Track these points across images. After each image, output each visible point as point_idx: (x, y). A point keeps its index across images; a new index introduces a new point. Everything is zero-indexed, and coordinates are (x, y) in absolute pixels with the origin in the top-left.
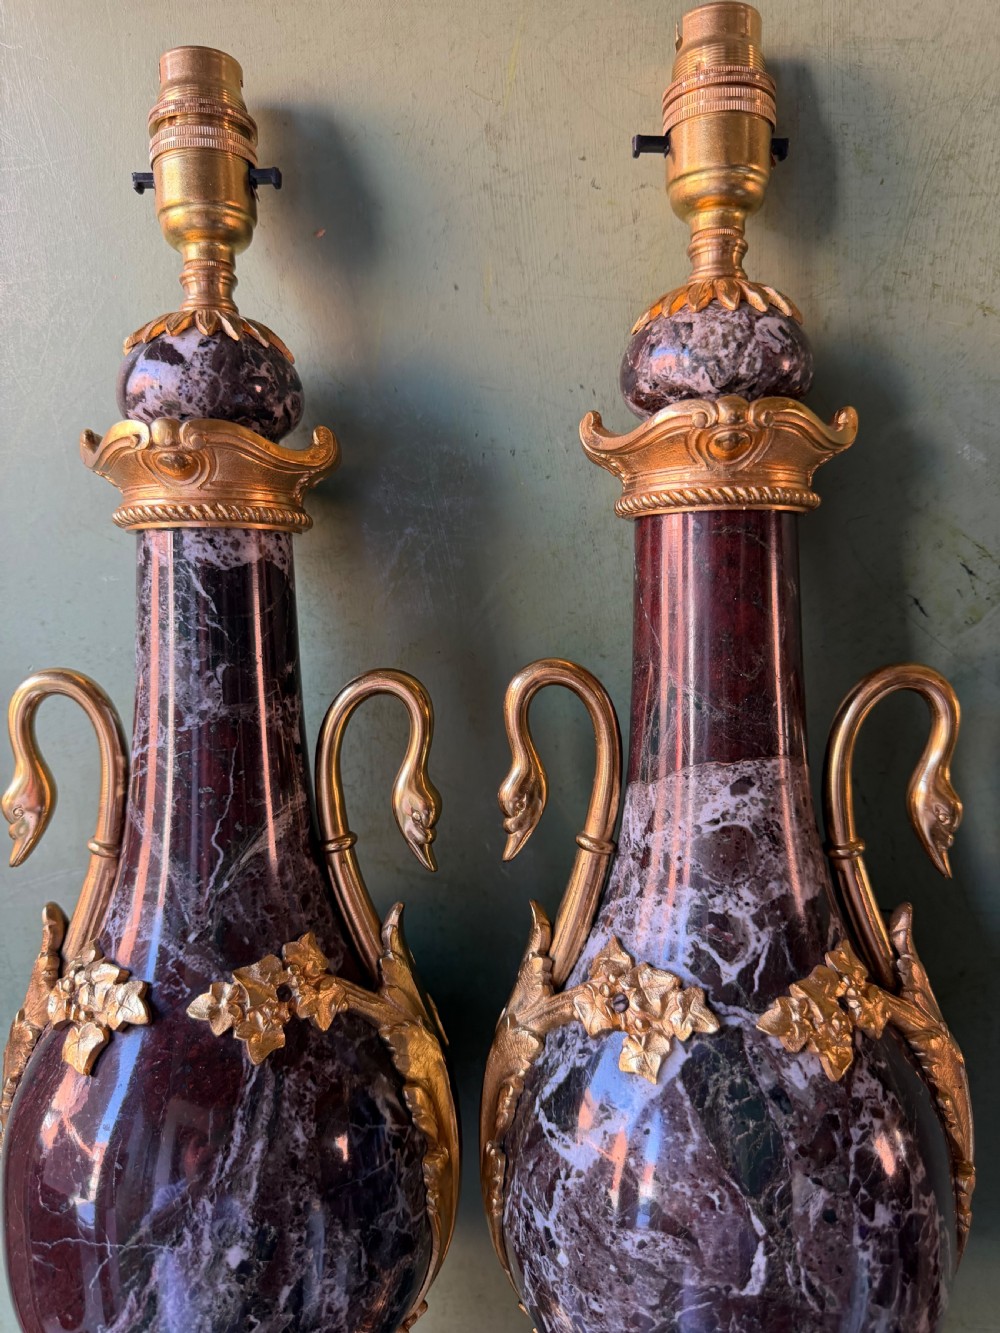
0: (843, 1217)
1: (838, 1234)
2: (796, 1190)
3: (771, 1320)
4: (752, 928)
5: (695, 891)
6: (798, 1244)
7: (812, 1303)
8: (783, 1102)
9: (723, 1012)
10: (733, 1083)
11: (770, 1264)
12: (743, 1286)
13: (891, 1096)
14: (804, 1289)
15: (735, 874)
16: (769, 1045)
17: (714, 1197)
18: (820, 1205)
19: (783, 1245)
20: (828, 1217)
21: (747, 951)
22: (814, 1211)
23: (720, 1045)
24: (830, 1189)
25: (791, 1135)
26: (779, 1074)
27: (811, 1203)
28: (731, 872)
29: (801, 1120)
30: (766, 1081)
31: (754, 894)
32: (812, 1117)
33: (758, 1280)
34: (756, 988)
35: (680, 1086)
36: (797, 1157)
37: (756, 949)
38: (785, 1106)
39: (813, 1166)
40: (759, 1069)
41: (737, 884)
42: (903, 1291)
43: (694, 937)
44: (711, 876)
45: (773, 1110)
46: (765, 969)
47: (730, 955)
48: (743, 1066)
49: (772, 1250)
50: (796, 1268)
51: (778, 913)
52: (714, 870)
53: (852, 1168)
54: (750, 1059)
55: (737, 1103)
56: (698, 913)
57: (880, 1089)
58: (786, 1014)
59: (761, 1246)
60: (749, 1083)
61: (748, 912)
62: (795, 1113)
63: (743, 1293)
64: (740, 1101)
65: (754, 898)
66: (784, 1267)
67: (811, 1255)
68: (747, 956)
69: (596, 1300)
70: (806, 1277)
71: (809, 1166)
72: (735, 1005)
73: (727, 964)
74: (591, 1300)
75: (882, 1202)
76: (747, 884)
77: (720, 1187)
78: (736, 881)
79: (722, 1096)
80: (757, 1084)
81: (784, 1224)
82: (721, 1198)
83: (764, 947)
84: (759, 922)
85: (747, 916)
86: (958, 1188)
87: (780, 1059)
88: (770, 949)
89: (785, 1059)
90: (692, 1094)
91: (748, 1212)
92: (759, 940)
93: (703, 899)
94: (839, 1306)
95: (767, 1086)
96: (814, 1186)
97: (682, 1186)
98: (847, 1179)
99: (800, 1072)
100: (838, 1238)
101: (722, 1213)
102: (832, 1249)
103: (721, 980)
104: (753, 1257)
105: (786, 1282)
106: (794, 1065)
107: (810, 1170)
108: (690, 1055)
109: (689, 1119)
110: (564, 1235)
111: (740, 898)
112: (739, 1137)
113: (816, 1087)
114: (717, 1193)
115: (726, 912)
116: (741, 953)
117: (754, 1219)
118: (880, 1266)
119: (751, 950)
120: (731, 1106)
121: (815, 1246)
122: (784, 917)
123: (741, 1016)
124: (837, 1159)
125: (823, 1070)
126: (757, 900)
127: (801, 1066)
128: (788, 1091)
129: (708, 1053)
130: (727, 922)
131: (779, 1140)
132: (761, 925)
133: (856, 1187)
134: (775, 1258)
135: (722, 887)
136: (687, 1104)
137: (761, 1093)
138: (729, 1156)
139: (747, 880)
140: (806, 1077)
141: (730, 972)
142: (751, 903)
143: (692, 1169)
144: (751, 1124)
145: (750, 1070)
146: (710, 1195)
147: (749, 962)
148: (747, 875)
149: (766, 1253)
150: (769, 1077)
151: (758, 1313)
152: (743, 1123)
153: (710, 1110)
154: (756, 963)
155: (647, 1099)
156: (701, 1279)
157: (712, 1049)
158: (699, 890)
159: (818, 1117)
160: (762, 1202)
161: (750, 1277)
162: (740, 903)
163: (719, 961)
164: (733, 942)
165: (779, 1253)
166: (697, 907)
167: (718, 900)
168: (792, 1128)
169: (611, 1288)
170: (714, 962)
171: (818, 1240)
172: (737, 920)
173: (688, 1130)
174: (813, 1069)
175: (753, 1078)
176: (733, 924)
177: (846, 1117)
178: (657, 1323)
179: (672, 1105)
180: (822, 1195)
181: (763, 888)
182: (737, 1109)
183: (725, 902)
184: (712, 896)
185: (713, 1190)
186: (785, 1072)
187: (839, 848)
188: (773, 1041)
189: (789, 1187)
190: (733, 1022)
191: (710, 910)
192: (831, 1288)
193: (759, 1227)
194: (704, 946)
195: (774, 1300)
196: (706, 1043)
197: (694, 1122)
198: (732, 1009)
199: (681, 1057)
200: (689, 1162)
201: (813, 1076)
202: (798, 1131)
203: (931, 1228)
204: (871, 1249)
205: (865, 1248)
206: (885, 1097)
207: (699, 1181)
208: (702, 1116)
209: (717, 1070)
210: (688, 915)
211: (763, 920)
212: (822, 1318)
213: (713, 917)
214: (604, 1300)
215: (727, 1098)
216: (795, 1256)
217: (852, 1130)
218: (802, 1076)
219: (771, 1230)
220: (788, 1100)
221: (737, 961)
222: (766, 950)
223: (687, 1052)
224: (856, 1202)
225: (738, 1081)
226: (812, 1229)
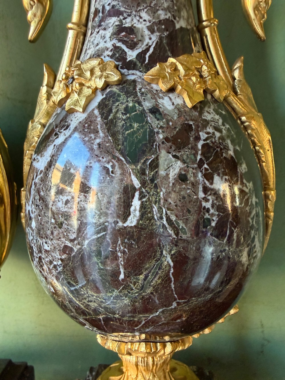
0: (192, 179)
1: (188, 189)
2: (161, 161)
3: (144, 242)
4: (147, 32)
5: (117, 18)
6: (162, 193)
7: (171, 232)
8: (157, 115)
9: (126, 74)
10: (127, 106)
11: (143, 207)
12: (125, 220)
13: (228, 126)
14: (165, 222)
15: (138, 5)
16: (152, 88)
17: (109, 166)
18: (177, 171)
19: (152, 193)
20: (182, 178)
21: (143, 44)
22: (173, 173)
23: (122, 90)
24: (184, 162)
25: (160, 131)
26: (156, 101)
27: (171, 168)
28: (136, 4)
29: (168, 124)
30: (147, 105)
31: (149, 15)
32: (175, 123)
33: (135, 216)
34: (147, 61)
35: (96, 112)
36: (163, 143)
37: (148, 43)
38: (158, 116)
39: (173, 148)
40: (144, 99)
41: (139, 10)
42: (232, 232)
43: (115, 41)
44: (125, 8)
45: (150, 118)
46: (153, 52)
47: (132, 46)
48: (134, 98)
49: (144, 197)
50: (160, 208)
51: (163, 27)
52: (127, 4)
53: (200, 152)
54: (139, 94)
55: (128, 115)
56: (117, 29)
57: (221, 121)
58: (162, 69)
59: (137, 194)
60: (137, 105)
61: (145, 25)
62: (164, 120)
63: (125, 225)
64: (130, 115)
65: (149, 17)
66: (152, 207)
67: (170, 200)
68: (143, 46)
69: (46, 243)
70: (166, 214)
71: (171, 148)
72: (133, 69)
73: (131, 51)
74: (44, 244)
75: (219, 175)
76: (146, 10)
77: (113, 160)
78: (139, 8)
79: (120, 112)
80: (142, 106)
81: (152, 180)
82: (113, 167)
83: (153, 42)
84: (151, 29)
85: (144, 27)
86: (266, 197)
87: (157, 94)
88: (156, 44)
89: (161, 95)
90: (102, 114)
91: (130, 174)
92: (150, 39)
93: (121, 21)
94: (189, 235)
95: (148, 107)
96: (173, 159)
97: (90, 163)
98: (196, 158)
99: (170, 102)
100: (188, 191)
101: (113, 175)
102: (184, 198)
103: (126, 59)
104: (132, 202)
105: (153, 217)
106: (166, 98)
107: (170, 150)
108: (104, 96)
109: (99, 126)
110: (34, 210)
111: (141, 18)
112: (127, 132)
113: (179, 110)
114: (111, 164)
115: (132, 25)
116: (140, 45)
117: (133, 178)
118: (217, 213)
119: (145, 43)
120: (124, 117)
121: (173, 195)
122: (166, 30)
123: (136, 75)
124: (190, 146)
125: (184, 102)
126: (151, 19)
127: (170, 99)
128: (161, 110)
129: (115, 93)
130: (133, 30)
131: (152, 134)
132: (152, 31)
133: (201, 163)
134: (146, 202)
135: (131, 13)
136: (99, 119)
137: (144, 110)
138: (120, 143)
139: (146, 8)
140: (173, 104)
141: (132, 55)
142: (147, 20)
143: (97, 152)
144: (136, 125)
145: (138, 99)
146: (107, 165)
147: (144, 49)
148: (145, 6)
149: (140, 199)
150: (150, 103)
151: (135, 237)
152: (131, 125)
153: (112, 120)
154: (148, 50)
155: (78, 122)
156: (100, 218)
157: (117, 91)
158: (118, 17)
159: (179, 123)
160: (139, 167)
161: (130, 214)
162: (141, 20)
163: (126, 50)
164: (135, 40)
165: (149, 198)
166: (117, 26)
167: (129, 20)
168: (161, 127)
169: (52, 233)
170: (124, 50)
171: (175, 191)
172: (139, 29)
173: (98, 132)
174: (179, 101)
175: (140, 104)
176: (135, 31)
177: (198, 126)
178: (75, 250)
179: (91, 122)
180: (179, 164)
181: (155, 13)
182: (128, 118)
183: (132, 20)
184: (125, 19)
185: (108, 163)
186: (160, 101)
187: (204, 21)
188: (154, 86)
189: (157, 158)
190: (132, 78)
191: (124, 26)
192: (183, 222)
193: (137, 183)
194: (119, 44)
195: (145, 229)
196: (115, 89)
197: (101, 127)
198: (131, 72)
199: (100, 97)
200: (96, 149)
201: (178, 104)
202: (165, 129)
203: (250, 200)
204: (211, 201)
205: (207, 201)
206: (223, 125)
207: (101, 159)
208: (106, 124)
209: (119, 101)
210: (111, 31)
211: (154, 29)
212: (177, 242)
213: (125, 29)
214: (50, 242)
215: (122, 113)
216: (160, 200)
217: (201, 133)
218: (171, 104)
219: (143, 184)
220: (160, 114)
221: (136, 49)
222: (154, 44)
223: (103, 95)
224: (201, 171)
225: (131, 105)
226: (171, 184)
